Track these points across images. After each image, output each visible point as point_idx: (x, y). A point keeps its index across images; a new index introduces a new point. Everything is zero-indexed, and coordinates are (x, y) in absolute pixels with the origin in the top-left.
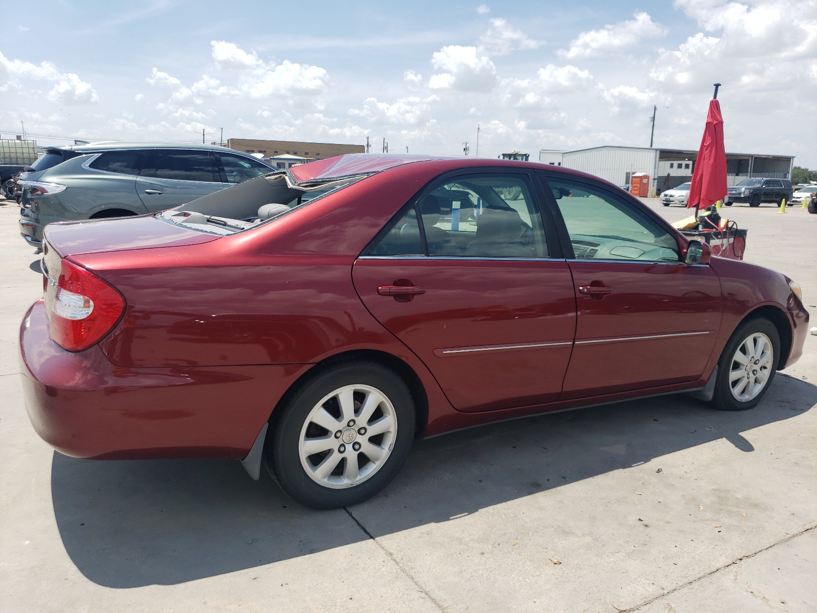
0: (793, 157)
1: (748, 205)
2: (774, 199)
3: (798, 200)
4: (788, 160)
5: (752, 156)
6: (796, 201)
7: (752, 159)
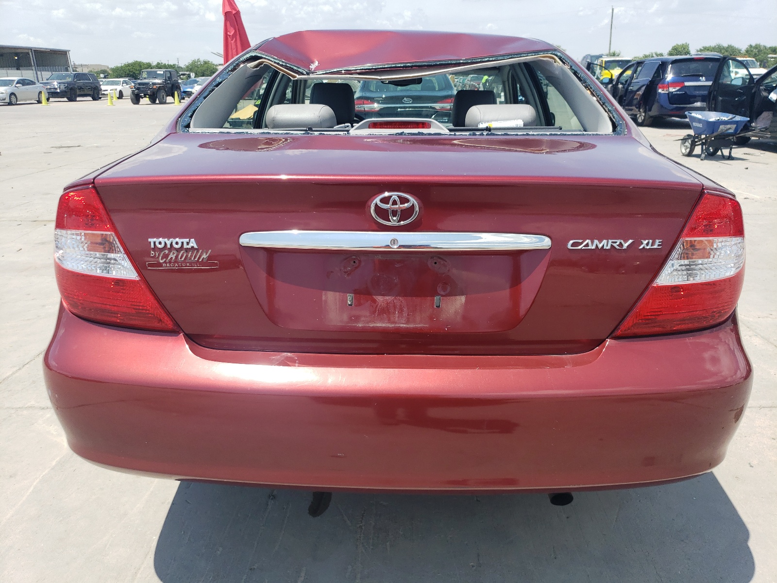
0: (70, 51)
1: (65, 99)
2: (86, 92)
3: (105, 92)
4: (63, 54)
5: (31, 49)
6: (104, 94)
7: (31, 52)
